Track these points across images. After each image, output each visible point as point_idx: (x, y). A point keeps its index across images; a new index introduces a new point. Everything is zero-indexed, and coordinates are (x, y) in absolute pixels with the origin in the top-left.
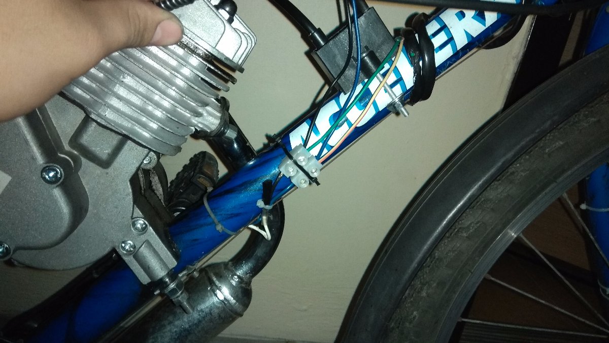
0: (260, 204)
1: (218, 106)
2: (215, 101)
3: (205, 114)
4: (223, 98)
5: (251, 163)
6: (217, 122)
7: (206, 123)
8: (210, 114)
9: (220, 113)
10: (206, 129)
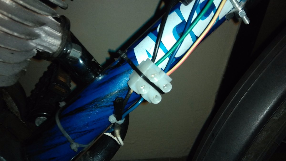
0: (112, 119)
1: (57, 25)
2: (54, 20)
3: (43, 35)
4: (63, 17)
5: (100, 78)
6: (58, 42)
7: (45, 44)
8: (49, 34)
9: (60, 32)
10: (47, 50)
